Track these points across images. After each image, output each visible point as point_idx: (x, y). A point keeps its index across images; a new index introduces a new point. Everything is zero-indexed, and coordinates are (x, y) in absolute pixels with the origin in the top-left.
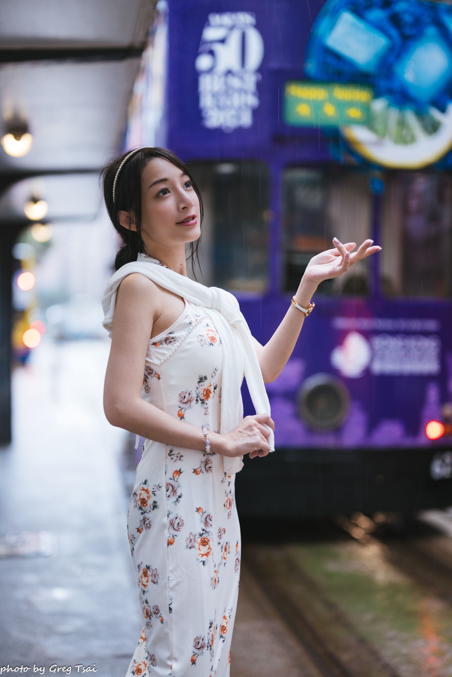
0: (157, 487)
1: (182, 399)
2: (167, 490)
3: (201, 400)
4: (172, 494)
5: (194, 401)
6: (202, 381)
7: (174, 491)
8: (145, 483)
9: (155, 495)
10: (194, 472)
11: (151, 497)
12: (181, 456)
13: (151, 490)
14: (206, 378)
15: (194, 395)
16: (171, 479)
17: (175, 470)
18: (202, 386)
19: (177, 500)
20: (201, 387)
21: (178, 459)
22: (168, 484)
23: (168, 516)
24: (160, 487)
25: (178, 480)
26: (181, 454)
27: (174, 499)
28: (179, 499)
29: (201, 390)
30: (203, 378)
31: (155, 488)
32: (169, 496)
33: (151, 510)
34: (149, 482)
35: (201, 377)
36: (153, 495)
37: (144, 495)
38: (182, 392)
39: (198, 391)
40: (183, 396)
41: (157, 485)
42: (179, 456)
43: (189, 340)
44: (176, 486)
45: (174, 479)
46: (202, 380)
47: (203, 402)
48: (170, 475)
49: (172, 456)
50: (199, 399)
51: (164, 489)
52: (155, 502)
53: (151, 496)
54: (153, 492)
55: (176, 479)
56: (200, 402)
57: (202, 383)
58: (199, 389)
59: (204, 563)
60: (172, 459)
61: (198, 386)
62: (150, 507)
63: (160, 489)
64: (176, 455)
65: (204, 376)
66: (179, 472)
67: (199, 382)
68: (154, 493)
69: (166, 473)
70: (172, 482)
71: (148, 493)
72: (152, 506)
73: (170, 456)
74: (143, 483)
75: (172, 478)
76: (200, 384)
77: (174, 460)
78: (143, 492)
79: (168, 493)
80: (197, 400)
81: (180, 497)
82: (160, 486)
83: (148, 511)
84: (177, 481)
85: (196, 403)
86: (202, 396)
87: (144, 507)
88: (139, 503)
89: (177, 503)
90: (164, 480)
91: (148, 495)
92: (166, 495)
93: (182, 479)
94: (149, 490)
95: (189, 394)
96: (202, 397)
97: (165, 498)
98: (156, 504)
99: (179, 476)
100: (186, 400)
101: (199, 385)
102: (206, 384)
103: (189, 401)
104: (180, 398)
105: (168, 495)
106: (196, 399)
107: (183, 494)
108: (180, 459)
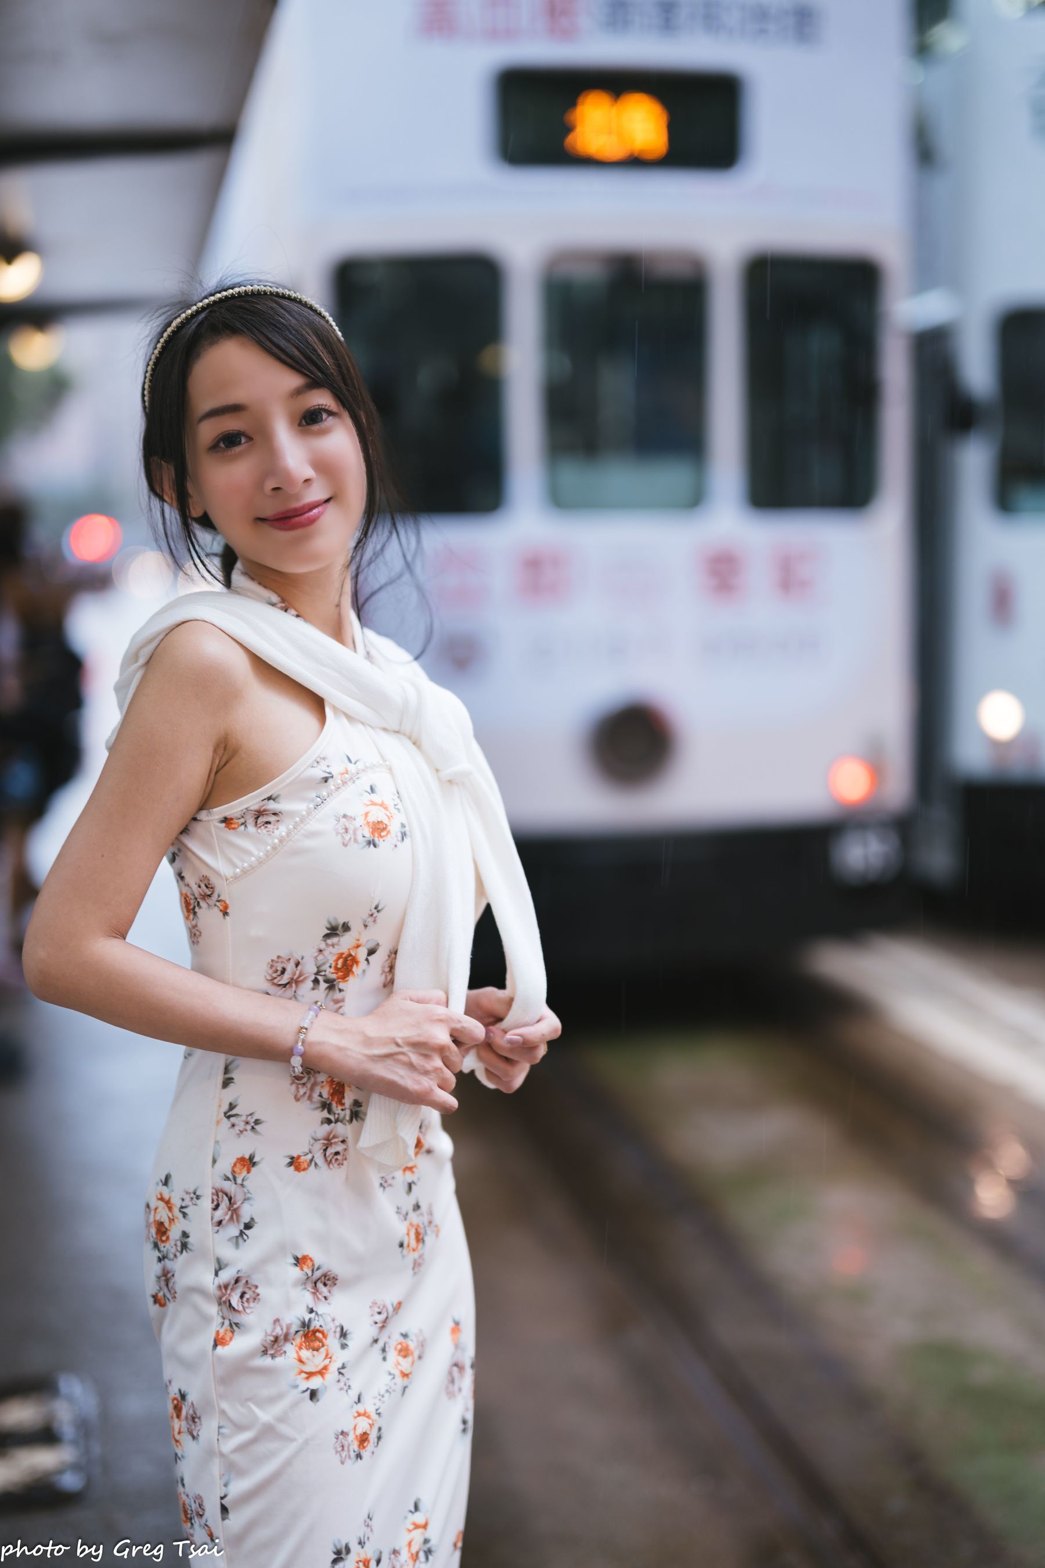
0: (192, 1195)
1: (275, 975)
2: (216, 1207)
3: (326, 981)
4: (227, 1217)
5: (309, 984)
6: (337, 935)
7: (234, 1212)
8: (166, 1182)
9: (185, 1215)
10: (290, 1164)
11: (176, 1220)
12: (257, 1122)
13: (177, 1202)
14: (346, 928)
15: (310, 969)
16: (227, 1179)
17: (239, 1156)
18: (333, 945)
19: (242, 1233)
20: (331, 949)
21: (249, 1127)
22: (218, 1192)
23: (216, 1274)
24: (198, 1197)
25: (245, 1183)
26: (255, 1117)
27: (233, 1230)
28: (246, 1232)
29: (330, 957)
30: (340, 928)
31: (187, 1198)
32: (220, 1223)
33: (178, 1254)
34: (173, 1181)
35: (334, 924)
36: (180, 1215)
37: (163, 1215)
38: (279, 957)
39: (320, 957)
40: (280, 969)
41: (191, 1190)
42: (252, 1120)
43: (312, 825)
44: (239, 1198)
45: (235, 1179)
46: (333, 931)
47: (331, 985)
48: (225, 1165)
49: (233, 1119)
50: (320, 978)
51: (207, 1204)
52: (185, 1235)
53: (178, 1218)
54: (182, 1207)
55: (239, 1181)
56: (323, 985)
57: (335, 940)
58: (326, 953)
59: (313, 1395)
60: (233, 1125)
61: (323, 946)
62: (176, 1245)
63: (198, 1202)
64: (244, 1118)
65: (341, 922)
66: (249, 1163)
67: (327, 936)
68: (184, 1210)
69: (214, 1161)
70: (229, 1186)
71: (170, 1209)
72: (179, 1244)
73: (229, 1117)
74: (161, 1181)
75: (231, 1177)
76: (329, 941)
77: (237, 1128)
78: (161, 1204)
79: (219, 1214)
80: (316, 981)
81: (248, 1226)
82: (198, 1193)
83: (171, 1256)
84: (242, 1185)
85: (313, 989)
86: (332, 970)
87: (163, 1245)
88: (153, 1231)
89: (240, 1240)
90: (209, 1180)
91: (170, 1215)
92: (212, 1219)
93: (254, 1179)
94: (173, 1201)
95: (297, 964)
96: (330, 973)
97: (209, 1227)
98: (187, 1240)
99: (249, 1172)
100: (285, 979)
101: (327, 945)
102: (345, 943)
103: (295, 982)
104: (270, 971)
105: (216, 1219)
106: (313, 978)
107: (256, 1220)
108: (253, 1128)
